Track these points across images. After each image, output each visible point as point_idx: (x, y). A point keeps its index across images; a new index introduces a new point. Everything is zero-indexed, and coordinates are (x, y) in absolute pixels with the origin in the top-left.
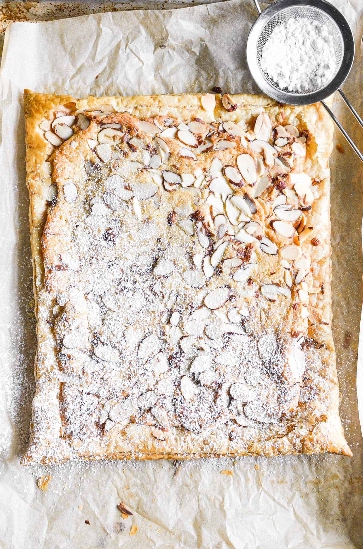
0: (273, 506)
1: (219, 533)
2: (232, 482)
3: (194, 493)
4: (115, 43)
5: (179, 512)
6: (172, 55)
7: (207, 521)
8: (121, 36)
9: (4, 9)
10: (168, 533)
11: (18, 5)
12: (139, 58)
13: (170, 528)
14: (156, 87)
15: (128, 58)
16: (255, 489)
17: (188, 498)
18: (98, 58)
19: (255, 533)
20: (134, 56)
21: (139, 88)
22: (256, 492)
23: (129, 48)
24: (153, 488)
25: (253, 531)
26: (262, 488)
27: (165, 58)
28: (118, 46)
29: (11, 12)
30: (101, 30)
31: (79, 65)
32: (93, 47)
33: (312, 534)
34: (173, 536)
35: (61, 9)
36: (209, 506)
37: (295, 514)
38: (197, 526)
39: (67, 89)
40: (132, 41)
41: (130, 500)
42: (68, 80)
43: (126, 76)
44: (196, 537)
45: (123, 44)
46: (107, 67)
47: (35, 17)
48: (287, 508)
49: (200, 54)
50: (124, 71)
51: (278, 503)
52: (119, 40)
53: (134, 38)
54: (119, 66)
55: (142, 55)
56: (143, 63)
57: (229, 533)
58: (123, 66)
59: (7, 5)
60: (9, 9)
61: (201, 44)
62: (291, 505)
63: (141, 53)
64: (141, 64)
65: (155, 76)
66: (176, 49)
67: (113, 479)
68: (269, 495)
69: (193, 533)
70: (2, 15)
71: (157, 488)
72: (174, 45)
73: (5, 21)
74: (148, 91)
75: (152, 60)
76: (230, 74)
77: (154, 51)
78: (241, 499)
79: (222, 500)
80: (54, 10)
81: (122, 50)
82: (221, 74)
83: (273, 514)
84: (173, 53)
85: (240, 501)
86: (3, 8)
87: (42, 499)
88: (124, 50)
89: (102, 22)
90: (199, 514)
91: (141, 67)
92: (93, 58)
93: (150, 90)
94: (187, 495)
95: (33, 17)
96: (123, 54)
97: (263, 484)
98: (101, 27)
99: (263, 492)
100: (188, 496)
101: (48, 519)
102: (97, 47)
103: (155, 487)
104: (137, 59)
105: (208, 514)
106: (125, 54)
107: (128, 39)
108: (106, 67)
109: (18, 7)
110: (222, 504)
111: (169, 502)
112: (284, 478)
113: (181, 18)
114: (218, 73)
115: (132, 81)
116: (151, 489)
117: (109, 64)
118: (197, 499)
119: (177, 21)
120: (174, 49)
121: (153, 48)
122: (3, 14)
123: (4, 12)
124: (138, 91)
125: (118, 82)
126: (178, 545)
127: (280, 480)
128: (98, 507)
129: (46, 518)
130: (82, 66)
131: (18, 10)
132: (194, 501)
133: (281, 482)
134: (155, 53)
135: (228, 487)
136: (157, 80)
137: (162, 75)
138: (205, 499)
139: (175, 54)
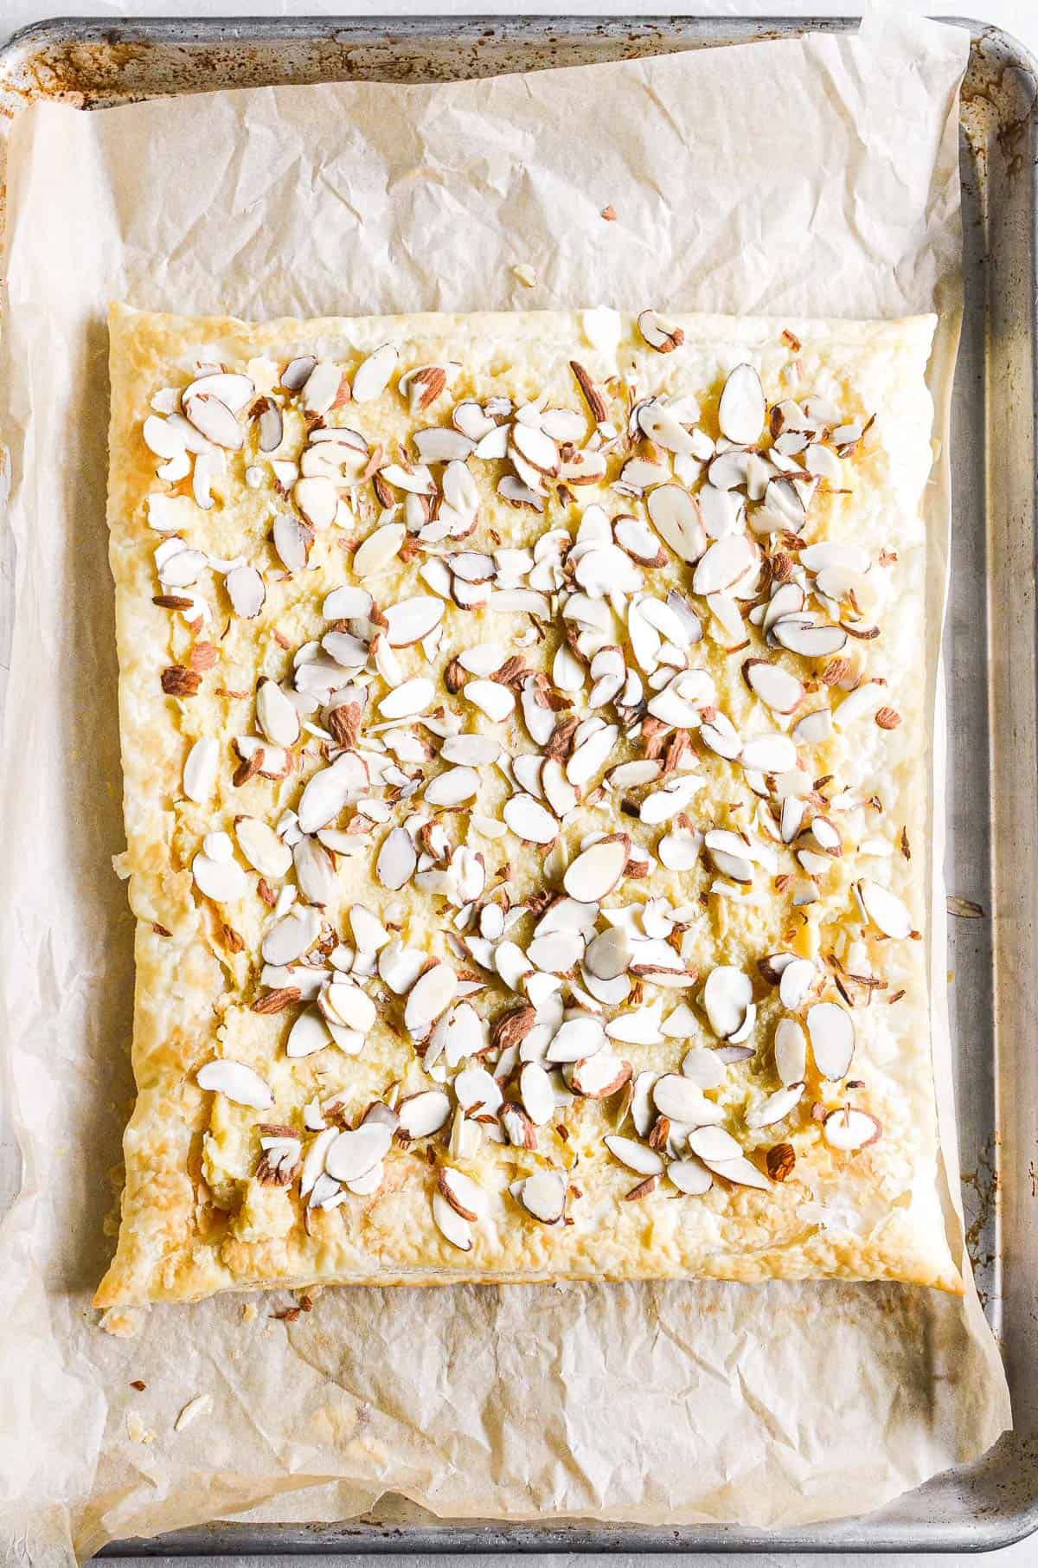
0: (687, 1370)
1: (547, 1440)
2: (582, 1306)
3: (484, 1338)
4: (284, 166)
5: (445, 1381)
6: (435, 195)
7: (518, 1409)
8: (299, 146)
9: (59, 65)
10: (416, 1437)
11: (97, 55)
12: (347, 205)
13: (423, 1425)
14: (395, 282)
15: (319, 207)
16: (643, 1326)
17: (469, 1349)
18: (241, 201)
19: (639, 1439)
20: (334, 199)
21: (350, 282)
22: (645, 1335)
23: (323, 179)
24: (379, 1324)
25: (635, 1434)
26: (661, 1323)
27: (418, 204)
28: (294, 175)
29: (78, 70)
30: (247, 132)
31: (189, 223)
32: (227, 175)
33: (787, 1441)
34: (429, 1447)
35: (207, 62)
36: (522, 1369)
37: (745, 1390)
38: (492, 1423)
39: (161, 284)
40: (330, 160)
41: (321, 1351)
42: (165, 262)
43: (314, 253)
44: (488, 1448)
45: (306, 169)
46: (266, 227)
47: (141, 85)
48: (726, 1375)
49: (509, 194)
50: (308, 241)
51: (700, 1363)
52: (295, 158)
53: (336, 154)
54: (298, 227)
55: (355, 197)
56: (359, 216)
57: (573, 1440)
58: (308, 226)
59: (68, 53)
60: (72, 64)
61: (513, 169)
62: (734, 1370)
63: (353, 193)
64: (355, 220)
65: (391, 252)
66: (446, 182)
67: (277, 1298)
68: (679, 1343)
69: (481, 1438)
70: (55, 81)
71: (390, 1324)
72: (438, 171)
73: (62, 95)
74: (372, 291)
75: (384, 209)
76: (590, 250)
77: (389, 185)
78: (605, 1352)
79: (555, 1355)
80: (190, 67)
81: (305, 186)
82: (565, 249)
83: (689, 1390)
84: (440, 193)
85: (602, 1356)
86: (56, 60)
87: (91, 1350)
88: (309, 183)
89: (250, 111)
90: (498, 1391)
91: (356, 229)
92: (228, 204)
93: (378, 289)
94: (467, 1339)
95: (134, 84)
96: (307, 194)
97: (662, 1315)
98: (247, 125)
99: (661, 1334)
100: (469, 1344)
101: (108, 1401)
102: (236, 176)
103: (385, 1321)
104: (342, 205)
105: (521, 1390)
106: (312, 194)
107: (317, 156)
108: (261, 229)
109: (95, 60)
110: (556, 1366)
111: (420, 1356)
112: (717, 1299)
113: (454, 105)
114: (558, 247)
115: (331, 264)
116: (374, 1326)
117: (269, 218)
118: (492, 1351)
119: (445, 113)
120: (440, 182)
121: (385, 178)
122: (58, 76)
123: (60, 72)
124: (346, 290)
125: (293, 267)
126: (442, 1468)
127: (707, 1302)
128: (238, 1370)
129: (102, 1399)
130: (199, 225)
131: (96, 66)
132: (485, 1357)
133: (710, 1308)
134: (392, 191)
135: (572, 1322)
136: (397, 263)
137: (409, 247)
138: (514, 1351)
139: (445, 193)
